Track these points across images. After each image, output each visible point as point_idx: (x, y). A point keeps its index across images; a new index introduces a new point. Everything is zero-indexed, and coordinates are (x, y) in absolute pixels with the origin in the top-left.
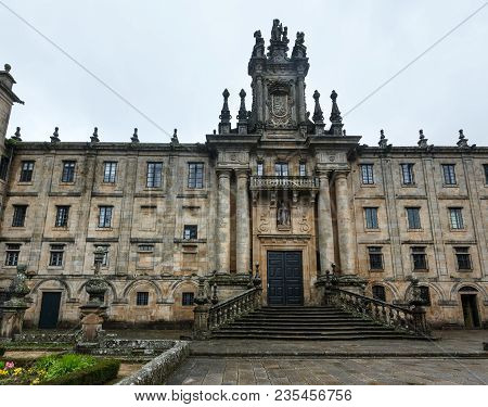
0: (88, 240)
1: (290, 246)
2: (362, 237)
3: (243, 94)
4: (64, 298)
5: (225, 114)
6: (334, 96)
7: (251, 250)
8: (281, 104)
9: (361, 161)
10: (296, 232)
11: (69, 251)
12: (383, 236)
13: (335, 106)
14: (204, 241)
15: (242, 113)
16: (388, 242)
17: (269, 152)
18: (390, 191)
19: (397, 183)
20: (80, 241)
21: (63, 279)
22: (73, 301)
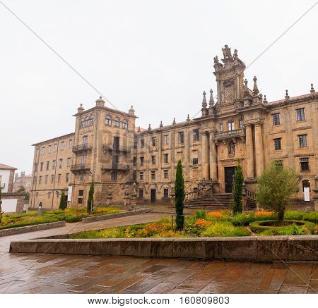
0: (162, 169)
1: (234, 164)
2: (272, 155)
3: (211, 92)
4: (157, 191)
5: (204, 104)
6: (255, 80)
7: (217, 168)
8: (228, 92)
9: (273, 112)
10: (236, 157)
11: (156, 173)
12: (284, 154)
13: (255, 85)
14: (201, 165)
15: (212, 102)
16: (286, 157)
17: (224, 119)
18: (288, 127)
19: (294, 122)
20: (159, 169)
21: (155, 184)
22: (159, 193)
